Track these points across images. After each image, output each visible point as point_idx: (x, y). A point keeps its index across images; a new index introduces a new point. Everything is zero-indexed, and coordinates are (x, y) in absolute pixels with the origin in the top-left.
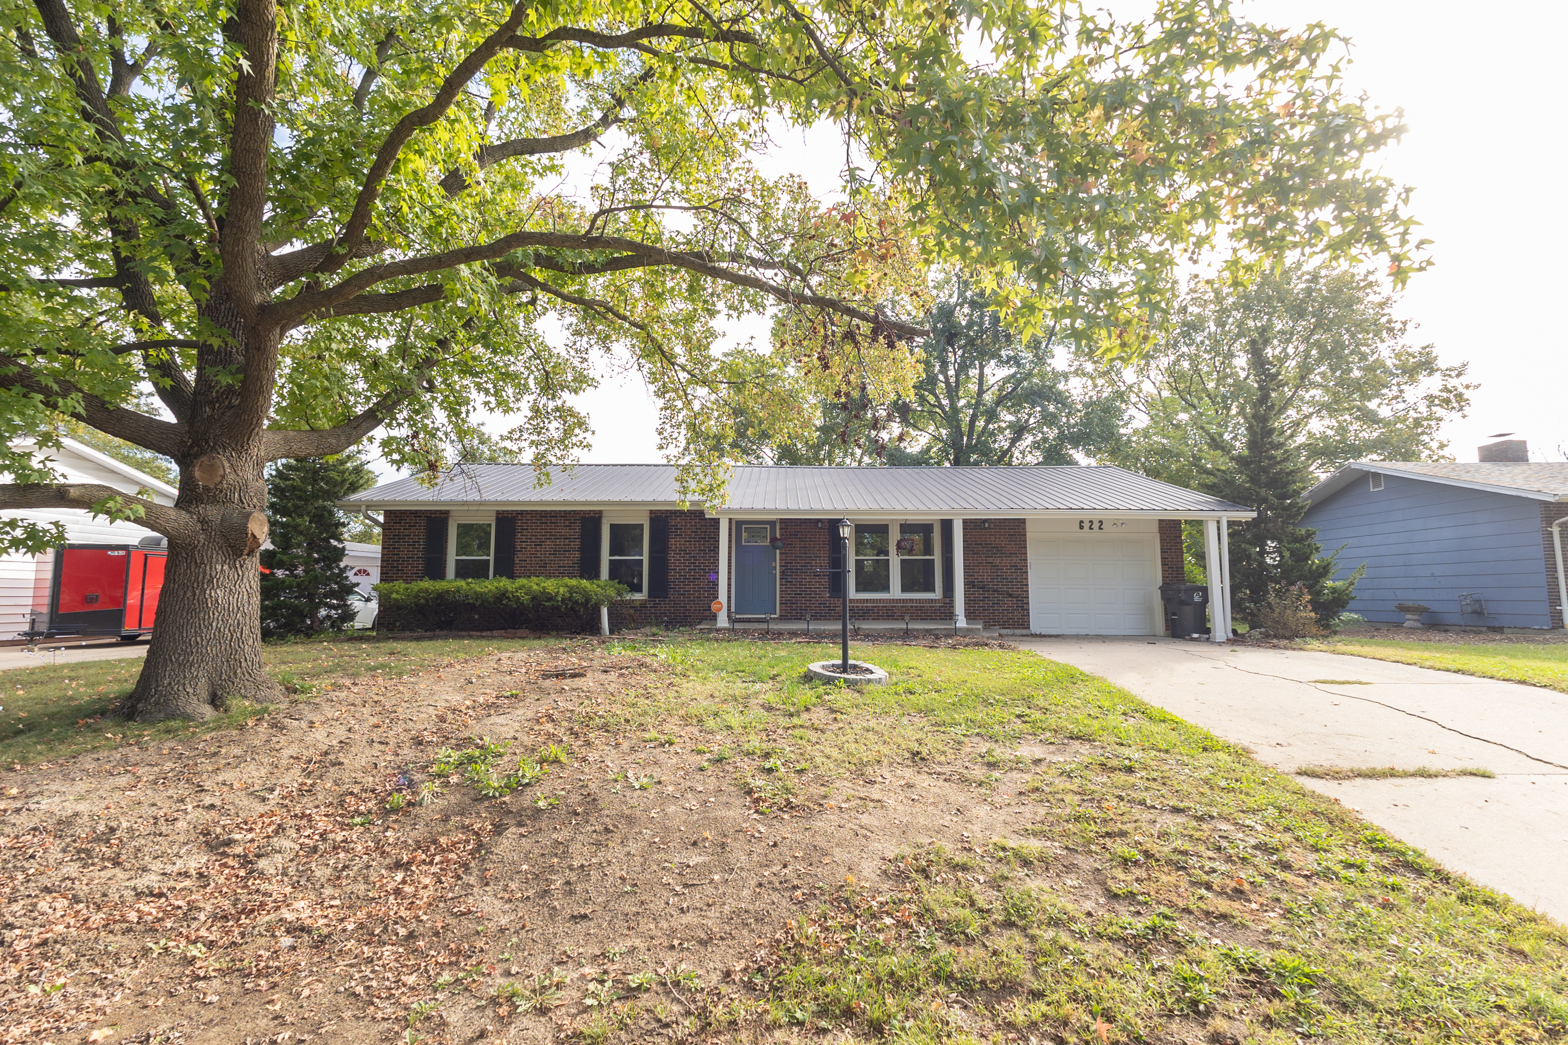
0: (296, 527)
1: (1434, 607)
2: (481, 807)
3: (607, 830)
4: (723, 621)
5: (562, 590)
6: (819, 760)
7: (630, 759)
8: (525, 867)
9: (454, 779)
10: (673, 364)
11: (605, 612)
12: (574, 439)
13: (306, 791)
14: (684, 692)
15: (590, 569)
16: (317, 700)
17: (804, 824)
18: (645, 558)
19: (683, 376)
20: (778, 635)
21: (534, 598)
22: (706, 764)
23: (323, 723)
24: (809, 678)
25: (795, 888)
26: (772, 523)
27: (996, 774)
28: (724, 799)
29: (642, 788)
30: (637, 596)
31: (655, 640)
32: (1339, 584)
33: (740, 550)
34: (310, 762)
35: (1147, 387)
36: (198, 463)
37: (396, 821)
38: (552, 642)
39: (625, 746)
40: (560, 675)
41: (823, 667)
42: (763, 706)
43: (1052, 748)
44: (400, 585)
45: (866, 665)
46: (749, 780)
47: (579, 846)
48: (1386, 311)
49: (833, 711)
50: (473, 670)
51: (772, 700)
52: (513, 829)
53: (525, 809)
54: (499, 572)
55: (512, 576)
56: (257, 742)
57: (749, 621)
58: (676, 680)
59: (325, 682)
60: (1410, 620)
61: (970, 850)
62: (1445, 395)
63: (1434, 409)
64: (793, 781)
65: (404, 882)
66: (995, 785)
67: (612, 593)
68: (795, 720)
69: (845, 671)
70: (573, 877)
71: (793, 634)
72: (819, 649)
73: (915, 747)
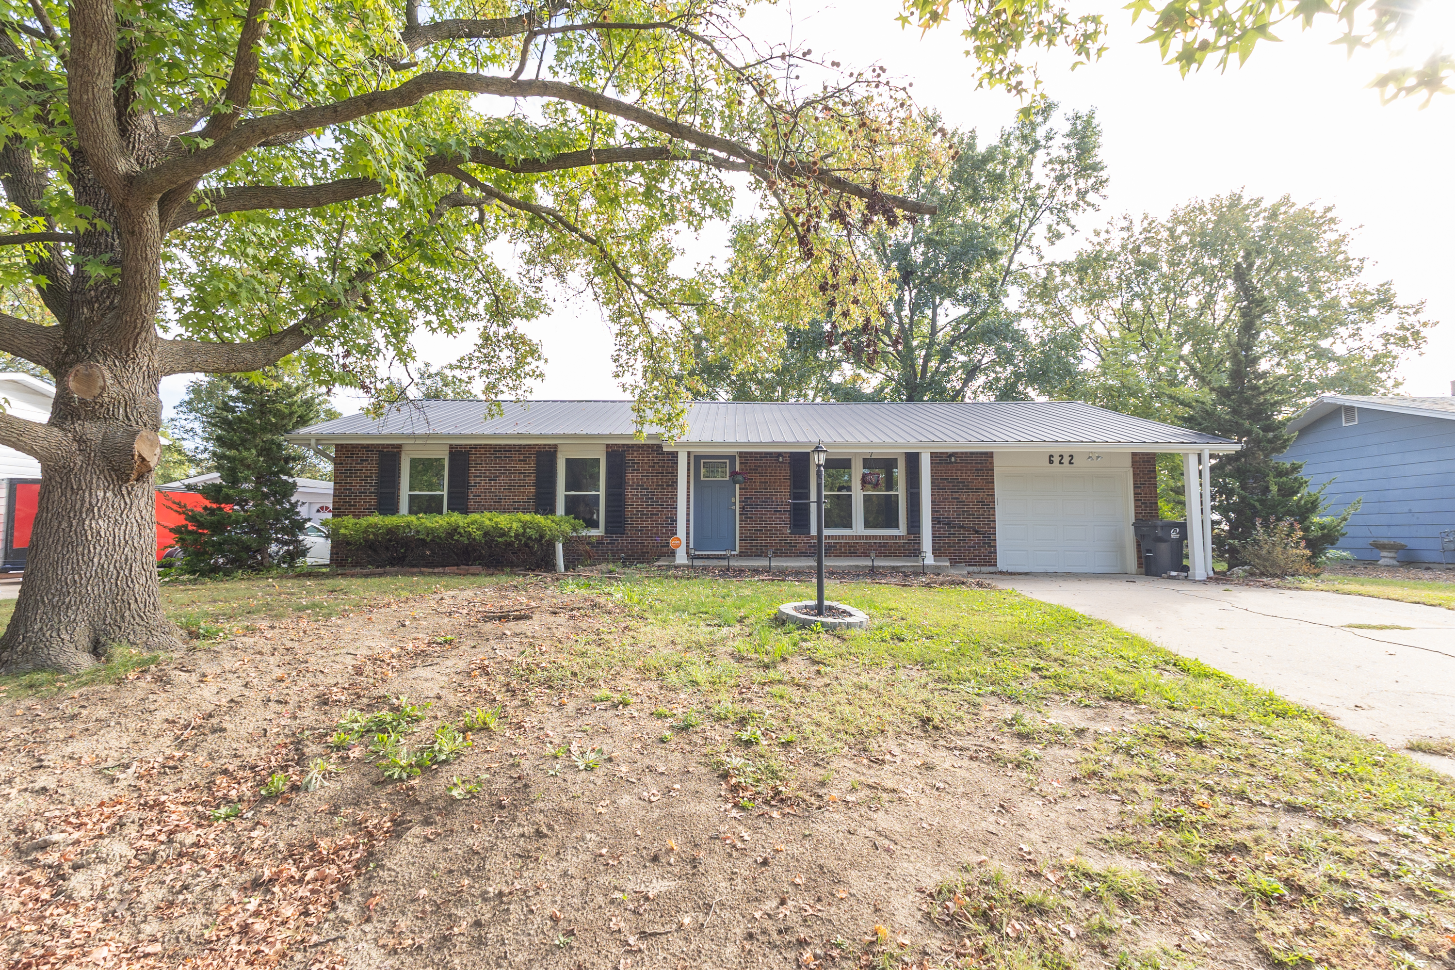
0: (242, 461)
1: (1411, 544)
2: (382, 794)
3: (539, 834)
4: (681, 558)
5: (515, 525)
6: (808, 729)
7: (575, 725)
8: (423, 892)
9: (356, 753)
10: (628, 284)
11: (559, 547)
12: (527, 368)
13: (171, 767)
14: (641, 637)
15: (545, 505)
16: (218, 648)
17: (800, 827)
18: (602, 493)
19: (640, 298)
20: (740, 573)
21: (486, 534)
22: (668, 734)
23: (217, 676)
24: (780, 621)
25: (802, 943)
26: (732, 458)
27: (1034, 750)
28: (692, 785)
29: (589, 769)
30: (594, 533)
31: (611, 577)
32: (1326, 520)
33: (699, 486)
34: (186, 727)
35: (1099, 328)
36: (73, 371)
37: (272, 813)
38: (504, 580)
39: (571, 707)
40: (504, 617)
41: (796, 609)
42: (732, 655)
43: (1089, 712)
44: (349, 520)
45: (843, 606)
46: (724, 758)
47: (499, 859)
48: (1343, 248)
49: (815, 662)
50: (407, 612)
51: (742, 647)
52: (417, 830)
53: (434, 799)
54: (452, 508)
55: (465, 511)
56: (130, 702)
57: (708, 557)
58: (633, 623)
59: (236, 626)
60: (1386, 558)
61: (1038, 875)
62: (1401, 333)
63: (1390, 347)
64: (778, 760)
65: (257, 914)
66: (1037, 765)
67: (567, 528)
68: (772, 674)
69: (820, 613)
70: (486, 912)
71: (756, 571)
72: (785, 587)
73: (921, 709)
